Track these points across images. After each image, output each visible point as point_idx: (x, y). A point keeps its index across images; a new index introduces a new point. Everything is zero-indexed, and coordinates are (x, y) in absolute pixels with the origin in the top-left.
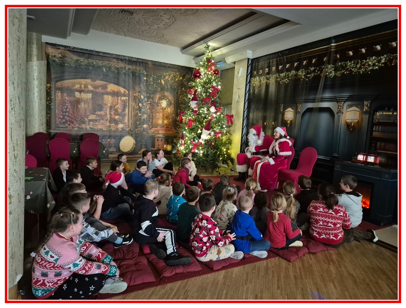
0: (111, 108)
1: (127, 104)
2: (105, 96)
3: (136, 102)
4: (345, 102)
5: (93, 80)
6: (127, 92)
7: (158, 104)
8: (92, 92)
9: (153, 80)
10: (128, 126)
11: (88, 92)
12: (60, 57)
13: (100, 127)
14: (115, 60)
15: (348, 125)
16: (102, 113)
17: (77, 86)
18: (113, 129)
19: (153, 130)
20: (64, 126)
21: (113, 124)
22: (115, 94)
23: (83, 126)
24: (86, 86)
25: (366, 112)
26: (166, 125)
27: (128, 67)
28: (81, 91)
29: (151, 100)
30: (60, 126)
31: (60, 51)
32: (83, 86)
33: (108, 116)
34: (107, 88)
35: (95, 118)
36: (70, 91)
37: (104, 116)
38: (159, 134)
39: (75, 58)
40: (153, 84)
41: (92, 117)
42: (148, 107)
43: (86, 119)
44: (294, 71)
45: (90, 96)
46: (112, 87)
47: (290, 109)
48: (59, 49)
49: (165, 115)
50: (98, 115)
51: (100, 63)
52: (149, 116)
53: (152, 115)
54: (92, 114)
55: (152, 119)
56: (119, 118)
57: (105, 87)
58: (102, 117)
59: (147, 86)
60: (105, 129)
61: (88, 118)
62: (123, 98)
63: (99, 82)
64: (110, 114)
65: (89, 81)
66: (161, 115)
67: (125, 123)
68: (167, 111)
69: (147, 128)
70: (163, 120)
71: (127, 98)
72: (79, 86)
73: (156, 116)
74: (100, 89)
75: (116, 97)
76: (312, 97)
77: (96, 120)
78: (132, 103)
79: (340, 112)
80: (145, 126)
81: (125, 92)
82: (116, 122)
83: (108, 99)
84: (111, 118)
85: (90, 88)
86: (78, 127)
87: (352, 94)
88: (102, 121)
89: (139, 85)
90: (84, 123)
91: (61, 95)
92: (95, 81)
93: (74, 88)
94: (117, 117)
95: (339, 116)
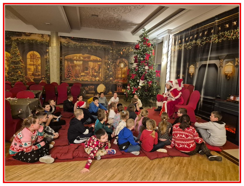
0: (92, 69)
1: (101, 66)
2: (89, 62)
3: (106, 65)
4: (224, 59)
5: (83, 54)
6: (101, 60)
7: (119, 66)
8: (82, 60)
9: (116, 52)
10: (102, 78)
11: (80, 60)
12: (67, 43)
13: (86, 79)
14: (95, 43)
16: (88, 71)
17: (75, 58)
18: (94, 80)
19: (116, 80)
20: (69, 79)
21: (94, 78)
22: (95, 61)
23: (78, 79)
24: (79, 58)
25: (237, 66)
26: (123, 78)
27: (102, 46)
28: (77, 61)
29: (114, 63)
30: (67, 79)
31: (66, 40)
32: (78, 58)
33: (91, 73)
34: (90, 58)
35: (84, 75)
36: (71, 60)
37: (89, 73)
38: (119, 83)
39: (74, 43)
40: (116, 54)
41: (83, 74)
42: (113, 68)
43: (79, 75)
44: (194, 41)
45: (81, 62)
46: (93, 57)
47: (192, 66)
48: (66, 39)
49: (123, 72)
50: (86, 73)
51: (87, 45)
52: (113, 73)
53: (115, 72)
54: (82, 72)
55: (115, 75)
56: (96, 74)
57: (89, 58)
58: (87, 74)
59: (112, 56)
60: (89, 80)
61: (80, 74)
62: (99, 63)
63: (86, 55)
64: (92, 72)
65: (81, 54)
66: (120, 72)
67: (100, 77)
68: (124, 70)
69: (112, 80)
70: (122, 75)
71: (101, 63)
72: (76, 57)
73: (117, 72)
74: (87, 58)
75: (95, 63)
76: (204, 57)
77: (85, 76)
78: (104, 66)
79: (221, 66)
80: (111, 78)
81: (100, 59)
82: (95, 77)
83: (91, 64)
84: (92, 74)
85: (82, 58)
86: (75, 80)
87: (228, 54)
88: (87, 76)
89: (108, 55)
90: (78, 77)
91: (67, 62)
92: (84, 54)
93: (74, 59)
94: (95, 74)
95: (220, 69)
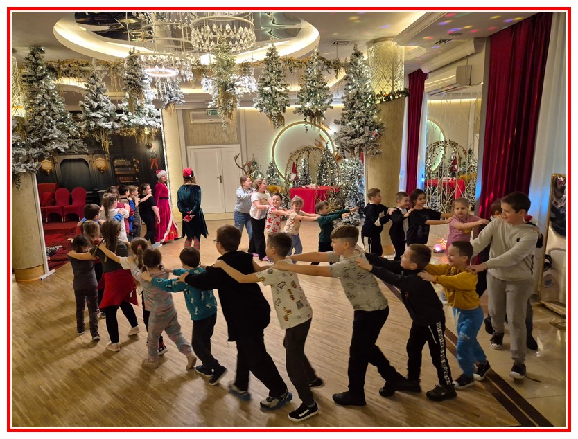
4: (93, 154)
15: (99, 169)
25: (108, 161)
47: (46, 161)
79: (91, 161)
